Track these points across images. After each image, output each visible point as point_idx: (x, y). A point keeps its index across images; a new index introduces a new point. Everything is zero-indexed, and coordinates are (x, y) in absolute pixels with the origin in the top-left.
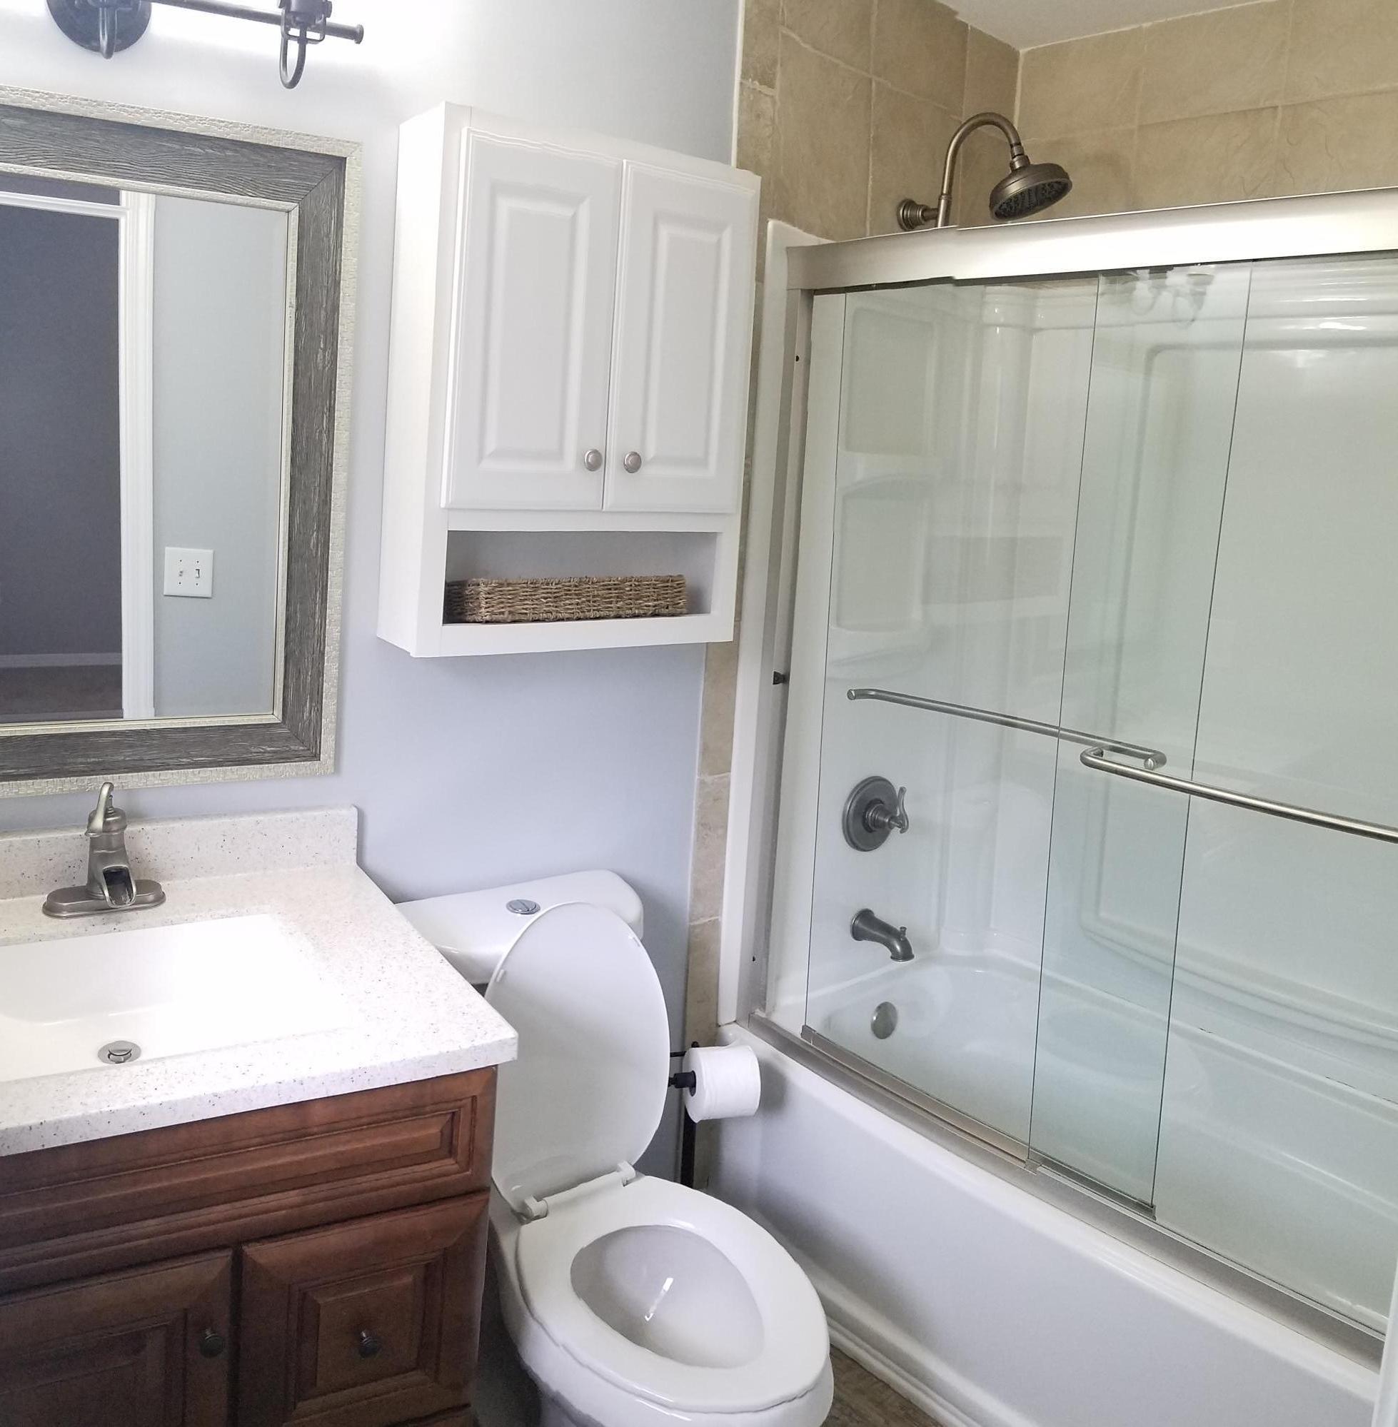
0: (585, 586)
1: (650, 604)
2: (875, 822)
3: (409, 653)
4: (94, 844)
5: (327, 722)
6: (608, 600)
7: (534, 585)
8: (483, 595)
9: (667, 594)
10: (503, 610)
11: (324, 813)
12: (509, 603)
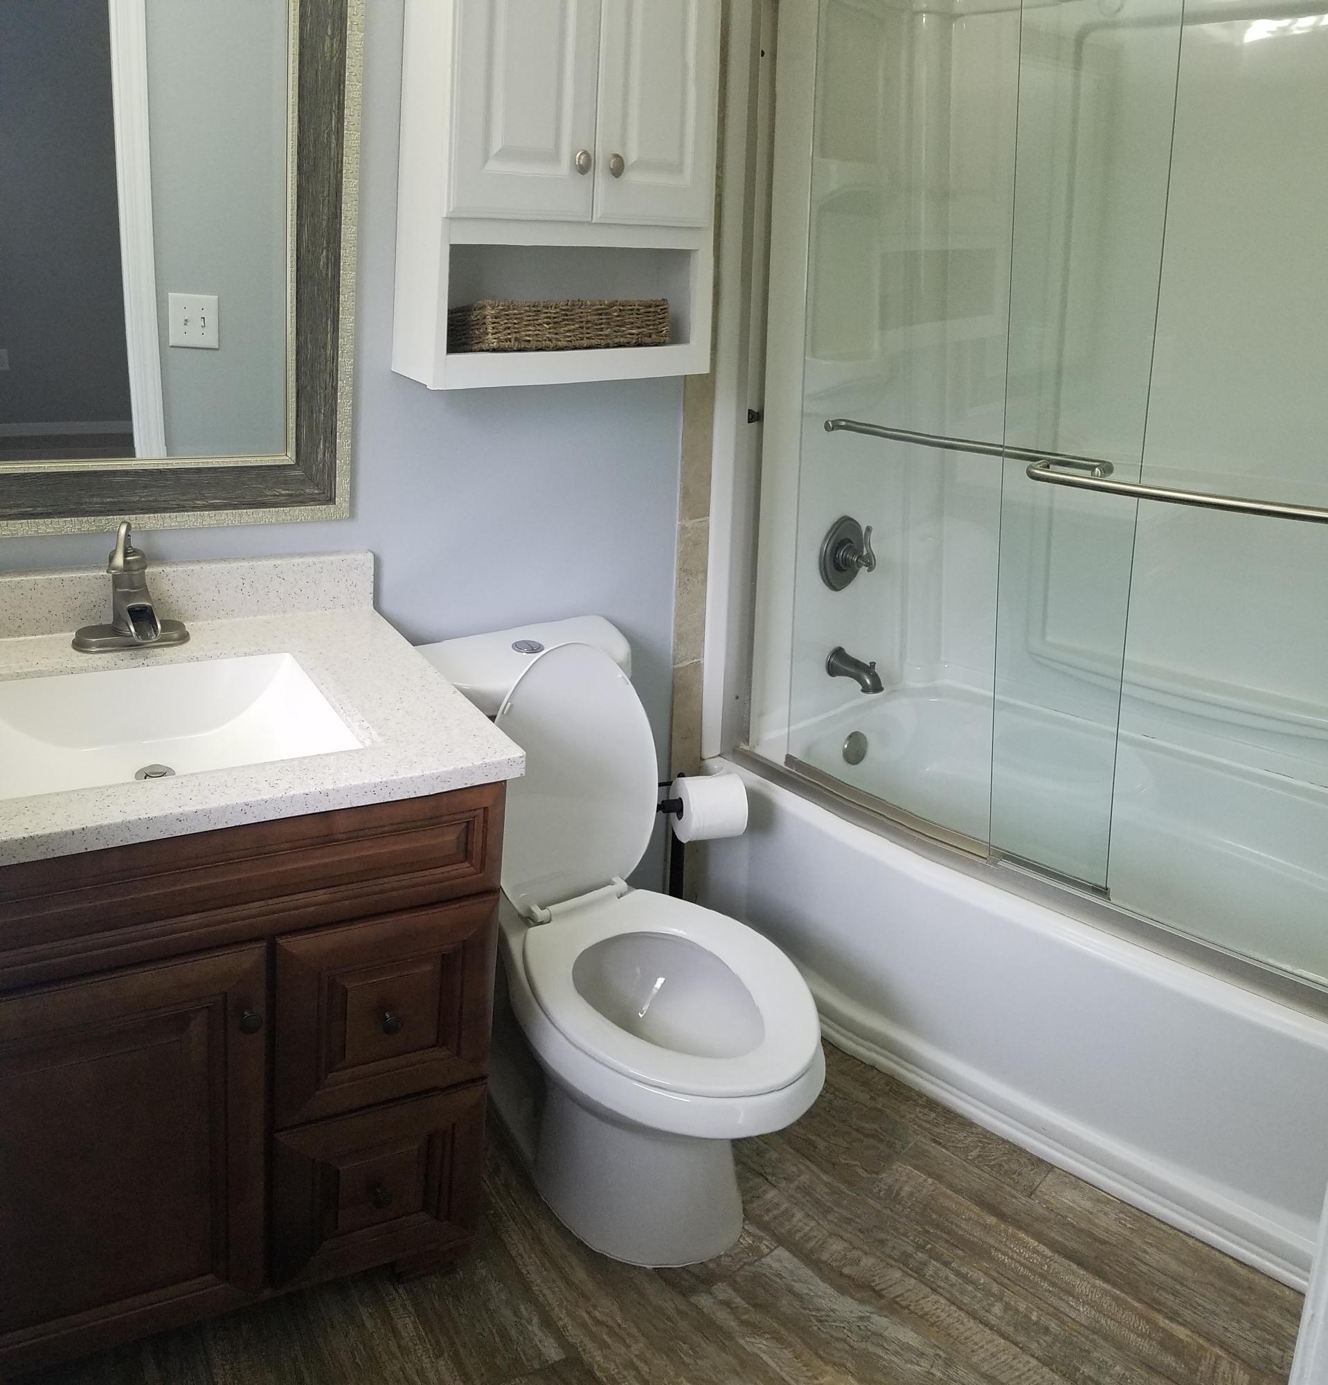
0: (577, 311)
1: (633, 331)
2: (845, 561)
3: (426, 386)
4: (117, 582)
5: (342, 463)
6: (599, 327)
7: (536, 310)
8: (489, 319)
9: (649, 320)
10: (509, 336)
11: (340, 557)
12: (515, 328)
